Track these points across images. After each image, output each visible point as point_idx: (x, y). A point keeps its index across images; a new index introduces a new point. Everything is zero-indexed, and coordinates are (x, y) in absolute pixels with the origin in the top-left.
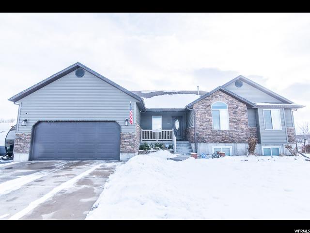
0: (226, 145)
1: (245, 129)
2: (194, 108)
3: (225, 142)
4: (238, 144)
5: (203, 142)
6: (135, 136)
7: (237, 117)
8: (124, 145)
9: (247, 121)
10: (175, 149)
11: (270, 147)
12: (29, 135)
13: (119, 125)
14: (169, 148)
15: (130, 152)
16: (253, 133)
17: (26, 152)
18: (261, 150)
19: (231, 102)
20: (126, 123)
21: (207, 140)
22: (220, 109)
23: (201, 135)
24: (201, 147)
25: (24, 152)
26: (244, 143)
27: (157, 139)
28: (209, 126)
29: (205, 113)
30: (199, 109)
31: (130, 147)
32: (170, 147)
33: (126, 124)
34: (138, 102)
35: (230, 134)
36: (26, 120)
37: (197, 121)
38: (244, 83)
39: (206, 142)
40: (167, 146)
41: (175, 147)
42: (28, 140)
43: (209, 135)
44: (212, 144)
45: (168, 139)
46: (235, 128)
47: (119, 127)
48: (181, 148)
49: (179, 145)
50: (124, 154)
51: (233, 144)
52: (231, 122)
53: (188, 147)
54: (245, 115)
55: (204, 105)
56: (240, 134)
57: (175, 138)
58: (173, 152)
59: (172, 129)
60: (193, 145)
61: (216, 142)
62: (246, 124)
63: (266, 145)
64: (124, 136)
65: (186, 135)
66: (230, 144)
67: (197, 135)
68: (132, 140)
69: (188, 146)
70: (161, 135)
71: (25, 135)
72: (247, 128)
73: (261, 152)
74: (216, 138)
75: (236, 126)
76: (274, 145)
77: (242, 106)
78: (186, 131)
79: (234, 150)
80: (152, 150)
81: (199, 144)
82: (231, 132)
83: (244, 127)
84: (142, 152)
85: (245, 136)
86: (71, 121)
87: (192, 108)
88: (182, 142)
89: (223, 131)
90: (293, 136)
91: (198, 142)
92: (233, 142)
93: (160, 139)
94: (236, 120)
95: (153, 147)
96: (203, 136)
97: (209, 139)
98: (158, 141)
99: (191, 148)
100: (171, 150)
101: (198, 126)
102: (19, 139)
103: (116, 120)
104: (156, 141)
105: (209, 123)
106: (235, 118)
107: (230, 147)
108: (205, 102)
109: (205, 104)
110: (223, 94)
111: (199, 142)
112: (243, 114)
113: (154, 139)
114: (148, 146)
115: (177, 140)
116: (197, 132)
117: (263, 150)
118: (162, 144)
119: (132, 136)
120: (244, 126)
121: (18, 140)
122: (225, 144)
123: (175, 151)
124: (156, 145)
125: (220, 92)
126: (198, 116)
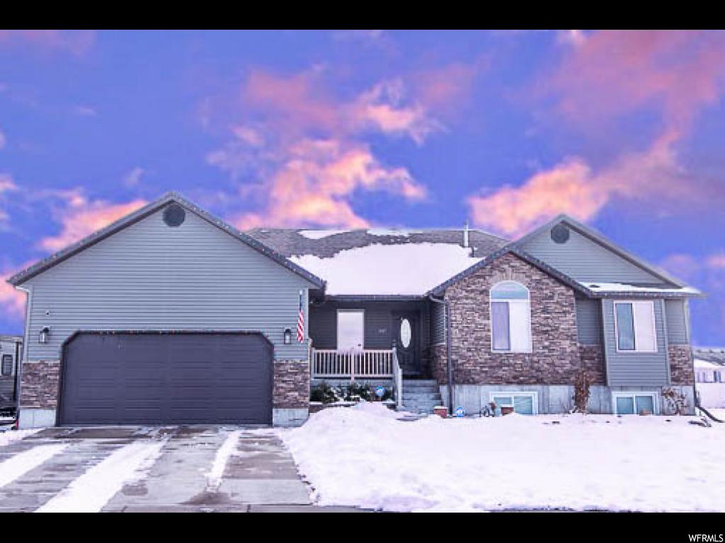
0: (522, 390)
1: (568, 350)
2: (446, 298)
3: (520, 383)
4: (552, 388)
5: (469, 383)
6: (306, 367)
7: (550, 321)
8: (281, 390)
9: (574, 330)
10: (400, 401)
11: (633, 394)
12: (56, 365)
13: (268, 342)
14: (384, 398)
15: (296, 405)
16: (592, 358)
17: (50, 407)
18: (610, 403)
19: (538, 282)
20: (288, 337)
21: (477, 378)
22: (509, 301)
23: (463, 364)
24: (463, 394)
25: (43, 407)
26: (566, 384)
27: (353, 376)
28: (484, 342)
29: (473, 310)
30: (458, 299)
31: (296, 394)
32: (388, 395)
33: (287, 341)
34: (313, 287)
35: (532, 361)
36: (46, 331)
37: (454, 331)
38: (572, 233)
39: (475, 383)
40: (380, 392)
41: (400, 394)
42: (52, 377)
43: (483, 365)
44: (488, 387)
45: (381, 375)
46: (544, 347)
47: (270, 347)
48: (415, 396)
49: (409, 389)
50: (281, 410)
51: (539, 387)
52: (535, 331)
53: (432, 396)
54: (569, 317)
55: (472, 291)
56: (557, 362)
57: (399, 373)
58: (393, 407)
59: (391, 348)
60: (444, 390)
61: (499, 381)
62: (570, 337)
63: (622, 388)
64: (281, 368)
65: (429, 362)
66: (533, 387)
67: (454, 365)
68: (299, 377)
69: (433, 392)
70: (364, 363)
71: (46, 365)
72: (574, 348)
73: (611, 407)
74: (500, 373)
75: (546, 343)
76: (642, 388)
77: (563, 294)
78: (429, 353)
79: (541, 401)
80: (342, 401)
81: (457, 387)
82: (535, 359)
83: (566, 344)
84: (318, 406)
85: (568, 367)
86: (156, 333)
87: (441, 298)
88: (418, 382)
89: (516, 356)
90: (686, 366)
91: (455, 382)
92: (540, 381)
93: (361, 375)
94: (549, 329)
95: (342, 395)
96: (469, 367)
97: (483, 375)
98: (356, 378)
99: (439, 397)
100: (390, 402)
101: (455, 343)
102: (30, 374)
103: (262, 330)
104: (350, 378)
105: (484, 334)
106: (544, 322)
107: (533, 393)
108: (474, 284)
109: (473, 287)
110: (517, 263)
111: (458, 383)
112: (564, 312)
113: (345, 375)
114: (331, 394)
115: (405, 377)
116: (454, 357)
117: (614, 401)
118: (367, 388)
119: (300, 369)
120: (568, 342)
121: (29, 377)
122: (520, 387)
123: (400, 406)
124: (352, 390)
125: (511, 258)
126: (456, 317)
